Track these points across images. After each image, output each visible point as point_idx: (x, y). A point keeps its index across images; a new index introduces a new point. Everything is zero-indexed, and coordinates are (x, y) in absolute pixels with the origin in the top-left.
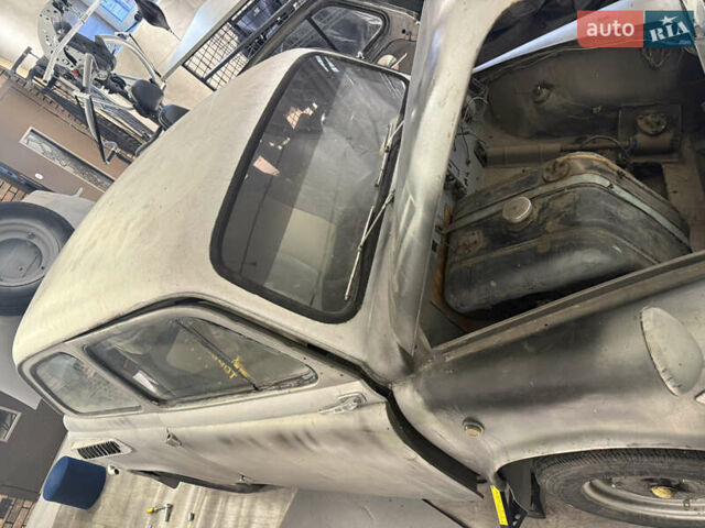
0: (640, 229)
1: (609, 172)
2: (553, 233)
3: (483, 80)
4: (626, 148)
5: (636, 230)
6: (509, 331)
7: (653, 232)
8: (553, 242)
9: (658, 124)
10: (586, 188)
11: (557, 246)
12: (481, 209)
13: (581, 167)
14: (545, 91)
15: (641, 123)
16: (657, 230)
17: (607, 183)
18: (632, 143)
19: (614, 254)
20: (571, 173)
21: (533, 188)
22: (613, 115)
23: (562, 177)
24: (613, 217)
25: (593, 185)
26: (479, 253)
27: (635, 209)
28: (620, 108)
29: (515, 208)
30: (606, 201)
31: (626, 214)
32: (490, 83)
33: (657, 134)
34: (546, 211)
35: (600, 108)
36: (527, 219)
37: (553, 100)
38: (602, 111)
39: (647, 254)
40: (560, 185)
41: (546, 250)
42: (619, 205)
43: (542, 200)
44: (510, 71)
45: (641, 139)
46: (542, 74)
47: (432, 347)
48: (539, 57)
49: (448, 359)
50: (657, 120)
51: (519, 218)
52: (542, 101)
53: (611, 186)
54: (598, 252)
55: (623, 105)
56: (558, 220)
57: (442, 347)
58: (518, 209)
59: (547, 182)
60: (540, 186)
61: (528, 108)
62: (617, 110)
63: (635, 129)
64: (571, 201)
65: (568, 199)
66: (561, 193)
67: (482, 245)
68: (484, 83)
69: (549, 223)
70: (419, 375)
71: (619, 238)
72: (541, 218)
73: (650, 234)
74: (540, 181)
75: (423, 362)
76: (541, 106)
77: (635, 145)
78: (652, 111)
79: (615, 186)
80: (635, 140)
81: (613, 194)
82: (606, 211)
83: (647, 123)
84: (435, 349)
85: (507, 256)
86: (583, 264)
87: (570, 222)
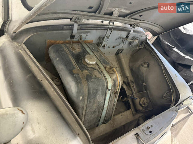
0: (95, 105)
1: (115, 88)
2: (82, 73)
3: (146, 45)
4: (133, 96)
5: (94, 103)
6: (37, 68)
7: (97, 110)
8: (78, 74)
9: (144, 104)
10: (105, 81)
11: (76, 75)
12: (91, 50)
13: (114, 77)
14: (146, 66)
15: (143, 99)
16: (99, 112)
17: (110, 88)
18: (135, 98)
19: (78, 97)
20: (110, 74)
21: (102, 64)
22: (144, 89)
23: (108, 72)
24: (95, 93)
25: (107, 83)
26: (70, 51)
27: (103, 101)
28: (147, 91)
29: (91, 58)
30: (102, 89)
31: (99, 98)
32: (145, 48)
33: (140, 105)
34: (92, 69)
35: (145, 84)
36: (88, 64)
37: (144, 69)
38: (144, 85)
39: (86, 110)
40: (105, 72)
41: (74, 72)
42: (103, 95)
43: (97, 67)
44: (151, 52)
45: (137, 101)
46: (152, 62)
47: (24, 43)
48: (158, 60)
49: (20, 51)
50: (145, 103)
51: (87, 61)
52: (142, 66)
53: (109, 90)
54: (76, 91)
55: (148, 91)
56: (89, 74)
57: (24, 47)
58: (91, 59)
59: (105, 68)
60: (103, 66)
61: (139, 62)
62: (146, 90)
63: (141, 98)
64: (98, 77)
65: (98, 75)
66: (101, 72)
67: (75, 52)
68: (144, 45)
69: (87, 71)
70: (12, 42)
71: (86, 98)
72: (88, 68)
73: (96, 109)
74: (105, 65)
75: (18, 42)
76: (141, 66)
77: (135, 99)
78: (148, 101)
79: (110, 91)
80: (136, 98)
81: (106, 92)
82: (97, 90)
83: (144, 101)
84: (23, 44)
85: (70, 60)
86: (70, 87)
87: (88, 78)
